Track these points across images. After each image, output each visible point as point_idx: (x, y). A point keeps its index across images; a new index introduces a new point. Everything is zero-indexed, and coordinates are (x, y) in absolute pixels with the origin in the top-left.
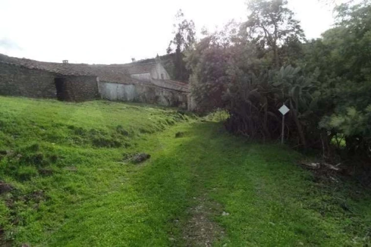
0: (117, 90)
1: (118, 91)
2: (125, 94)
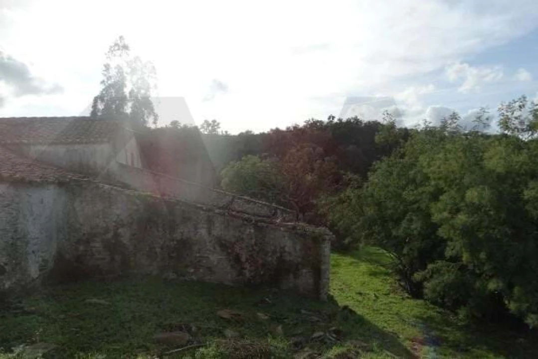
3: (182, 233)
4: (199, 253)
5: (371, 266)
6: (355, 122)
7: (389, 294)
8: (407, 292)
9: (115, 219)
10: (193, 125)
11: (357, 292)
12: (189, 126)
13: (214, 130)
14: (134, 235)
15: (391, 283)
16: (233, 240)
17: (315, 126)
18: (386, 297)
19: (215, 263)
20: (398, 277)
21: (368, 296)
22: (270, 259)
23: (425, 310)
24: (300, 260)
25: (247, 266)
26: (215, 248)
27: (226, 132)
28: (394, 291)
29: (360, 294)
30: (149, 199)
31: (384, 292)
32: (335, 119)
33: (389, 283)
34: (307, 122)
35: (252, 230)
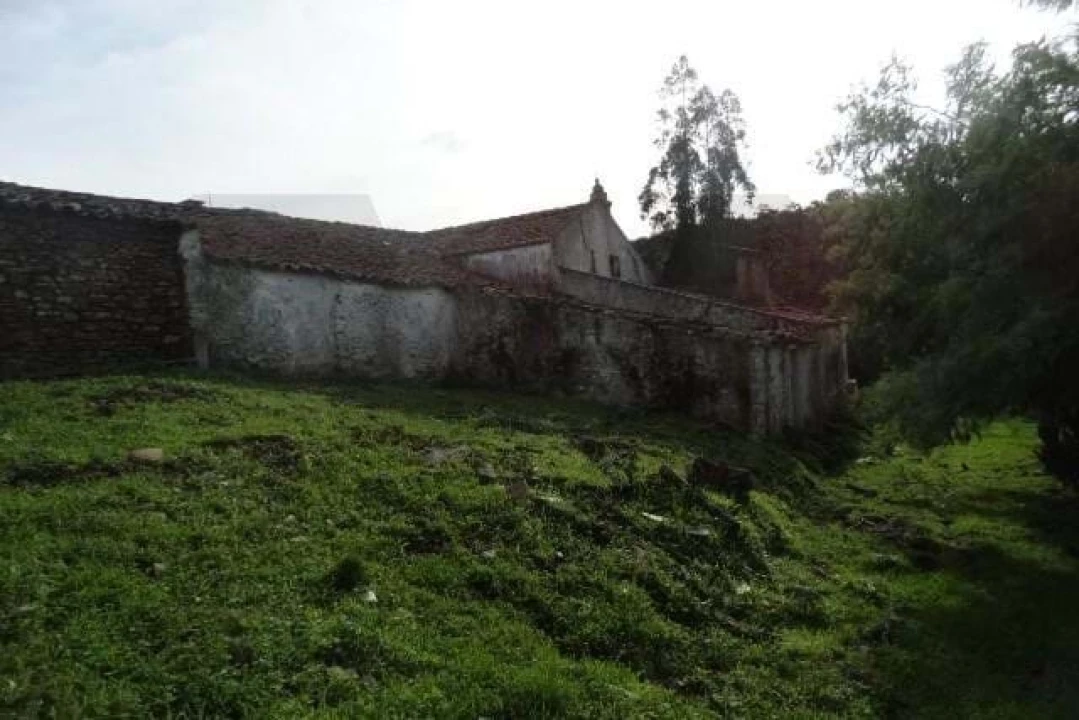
0: (333, 315)
1: (341, 325)
2: (387, 341)
3: (567, 341)
4: (588, 366)
9: (499, 327)
14: (518, 344)
16: (627, 349)
19: (607, 380)
22: (676, 374)
24: (716, 375)
26: (605, 360)
35: (650, 336)
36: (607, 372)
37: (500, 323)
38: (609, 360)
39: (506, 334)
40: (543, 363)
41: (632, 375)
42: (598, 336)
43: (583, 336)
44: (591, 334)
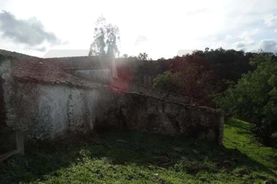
3: (150, 111)
4: (159, 121)
5: (237, 129)
6: (221, 50)
7: (250, 144)
8: (261, 143)
9: (120, 104)
10: (134, 56)
11: (233, 142)
12: (132, 57)
13: (145, 58)
14: (128, 111)
15: (251, 138)
16: (175, 115)
17: (198, 54)
18: (250, 145)
19: (166, 126)
20: (254, 135)
21: (239, 144)
22: (193, 124)
23: (273, 153)
24: (208, 125)
25: (181, 127)
26: (166, 118)
27: (151, 59)
28: (253, 142)
29: (235, 143)
30: (135, 95)
31: (248, 143)
32: (209, 49)
33: (250, 138)
34: (194, 52)
35: (184, 111)
36: (166, 123)
37: (121, 103)
38: (167, 119)
39: (124, 107)
40: (140, 119)
41: (177, 125)
42: (163, 110)
43: (157, 109)
44: (160, 109)
